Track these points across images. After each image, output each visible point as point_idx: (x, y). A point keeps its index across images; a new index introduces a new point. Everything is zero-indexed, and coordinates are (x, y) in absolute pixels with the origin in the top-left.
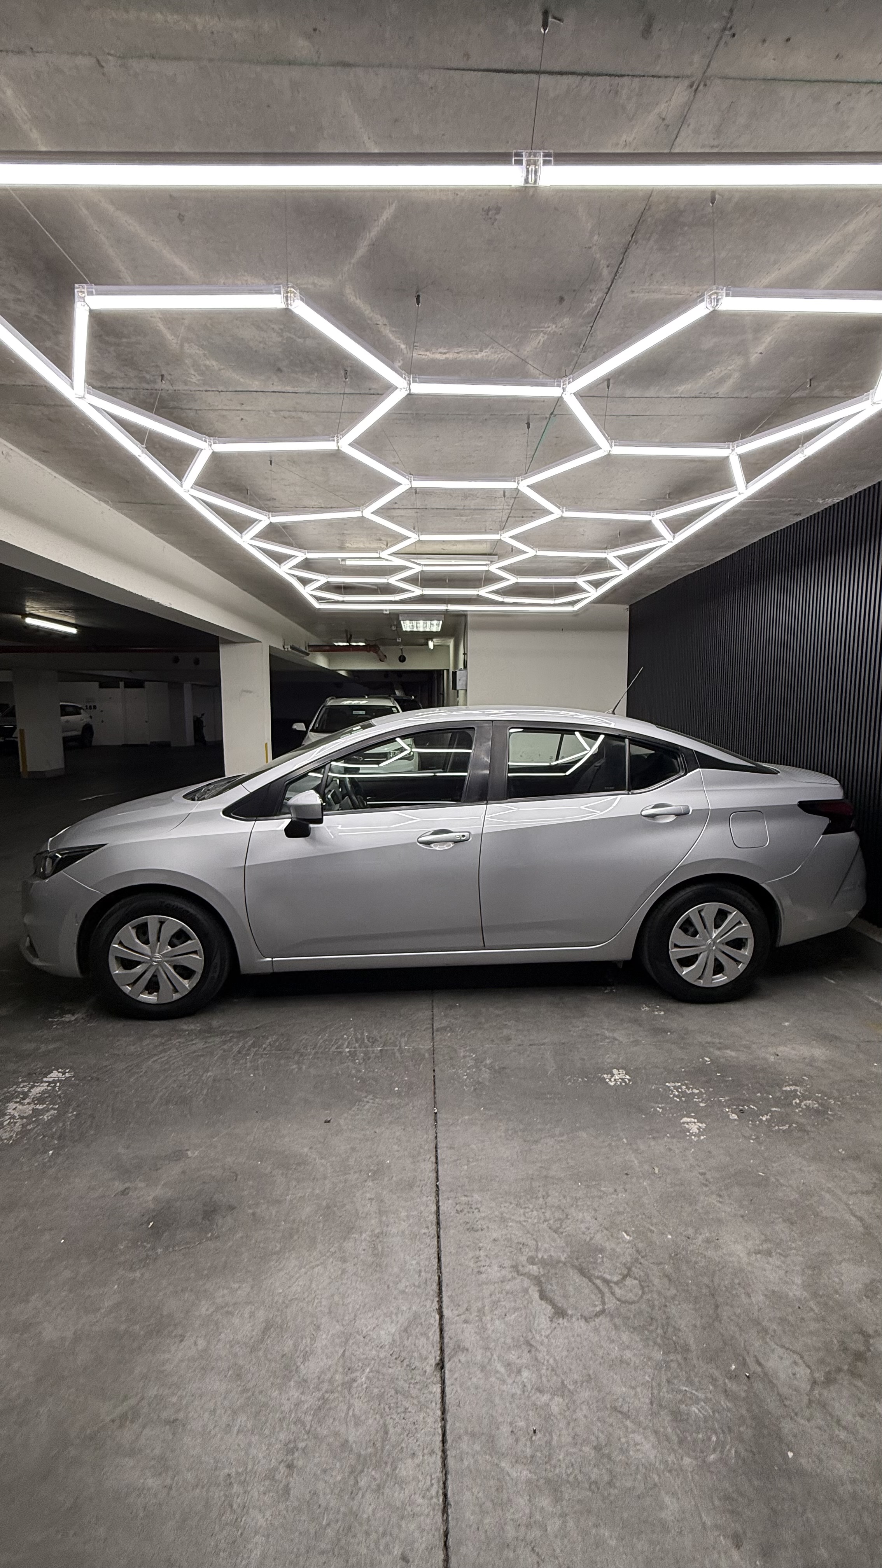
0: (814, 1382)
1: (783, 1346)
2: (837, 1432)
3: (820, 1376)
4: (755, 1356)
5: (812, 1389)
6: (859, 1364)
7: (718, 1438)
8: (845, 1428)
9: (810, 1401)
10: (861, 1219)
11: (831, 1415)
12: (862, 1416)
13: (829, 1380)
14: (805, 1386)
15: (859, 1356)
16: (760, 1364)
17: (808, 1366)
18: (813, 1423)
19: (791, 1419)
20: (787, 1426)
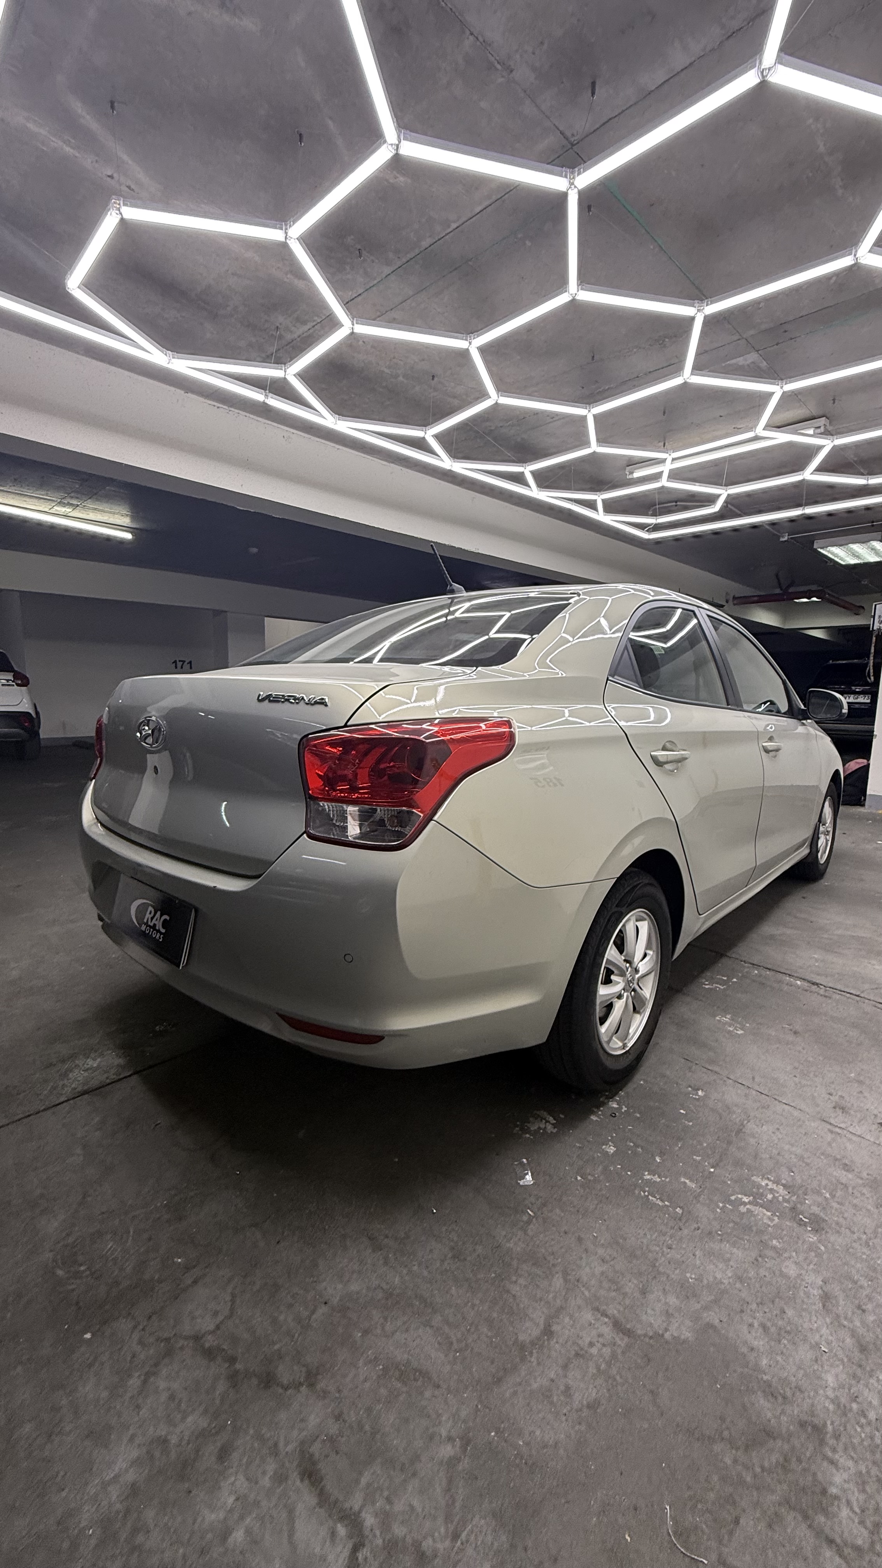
0: (197, 1338)
1: (233, 1296)
2: (137, 1374)
3: (210, 1341)
4: (205, 1275)
5: (186, 1338)
6: (255, 1381)
7: (83, 1271)
8: (145, 1382)
9: (167, 1340)
10: (548, 1332)
11: (156, 1365)
12: (172, 1398)
13: (210, 1354)
14: (187, 1328)
15: (268, 1381)
16: (195, 1282)
17: (218, 1327)
18: (138, 1348)
19: (135, 1327)
20: (123, 1325)
